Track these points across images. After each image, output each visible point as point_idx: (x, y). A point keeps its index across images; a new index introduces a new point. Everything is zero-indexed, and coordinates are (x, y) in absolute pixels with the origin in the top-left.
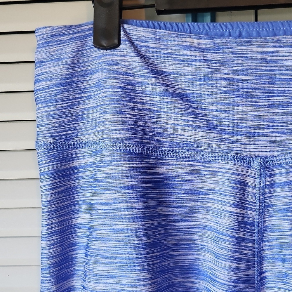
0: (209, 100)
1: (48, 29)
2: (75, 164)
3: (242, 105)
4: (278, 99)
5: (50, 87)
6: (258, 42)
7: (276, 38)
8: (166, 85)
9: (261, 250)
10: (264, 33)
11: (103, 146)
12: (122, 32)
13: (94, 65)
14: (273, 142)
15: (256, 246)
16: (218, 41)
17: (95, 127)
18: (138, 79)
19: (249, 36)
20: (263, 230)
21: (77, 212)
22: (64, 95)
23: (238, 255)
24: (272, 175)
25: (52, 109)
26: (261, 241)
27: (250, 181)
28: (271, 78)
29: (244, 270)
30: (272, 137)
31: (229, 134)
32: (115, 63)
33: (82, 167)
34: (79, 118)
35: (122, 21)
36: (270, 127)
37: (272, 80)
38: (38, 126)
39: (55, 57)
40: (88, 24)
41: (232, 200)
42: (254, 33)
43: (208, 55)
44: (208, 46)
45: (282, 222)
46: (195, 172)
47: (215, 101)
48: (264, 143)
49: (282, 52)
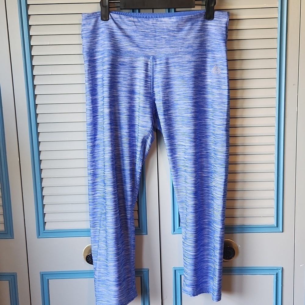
0: (137, 38)
1: (87, 14)
2: (95, 58)
3: (146, 39)
4: (157, 38)
5: (87, 33)
6: (151, 20)
7: (156, 19)
8: (123, 33)
9: (153, 84)
10: (153, 17)
11: (104, 52)
12: (110, 16)
13: (101, 26)
14: (156, 51)
15: (151, 83)
16: (139, 19)
17: (102, 46)
18: (115, 31)
19: (149, 18)
20: (153, 78)
21: (97, 74)
22: (92, 35)
23: (146, 86)
24: (156, 61)
25: (88, 40)
26: (153, 82)
27: (149, 63)
28: (155, 31)
29: (147, 90)
30: (156, 49)
31: (143, 48)
32: (108, 25)
33: (97, 59)
34: (96, 43)
35: (110, 12)
36: (155, 46)
37: (156, 32)
38: (83, 46)
39: (89, 23)
40: (99, 12)
41: (144, 69)
42: (151, 17)
43: (136, 23)
44: (136, 21)
45: (158, 75)
46: (133, 61)
47: (139, 38)
48: (154, 51)
49: (158, 23)
